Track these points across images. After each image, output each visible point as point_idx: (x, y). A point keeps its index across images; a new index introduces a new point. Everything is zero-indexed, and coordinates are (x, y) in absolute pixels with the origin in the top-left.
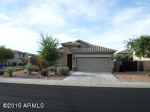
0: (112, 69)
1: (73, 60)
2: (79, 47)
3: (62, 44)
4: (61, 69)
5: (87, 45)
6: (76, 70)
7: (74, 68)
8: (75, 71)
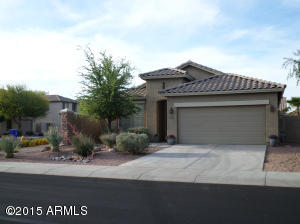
0: (273, 137)
1: (168, 115)
2: (186, 80)
3: (142, 76)
4: (125, 138)
5: (210, 75)
6: (176, 141)
7: (172, 137)
8: (173, 144)
